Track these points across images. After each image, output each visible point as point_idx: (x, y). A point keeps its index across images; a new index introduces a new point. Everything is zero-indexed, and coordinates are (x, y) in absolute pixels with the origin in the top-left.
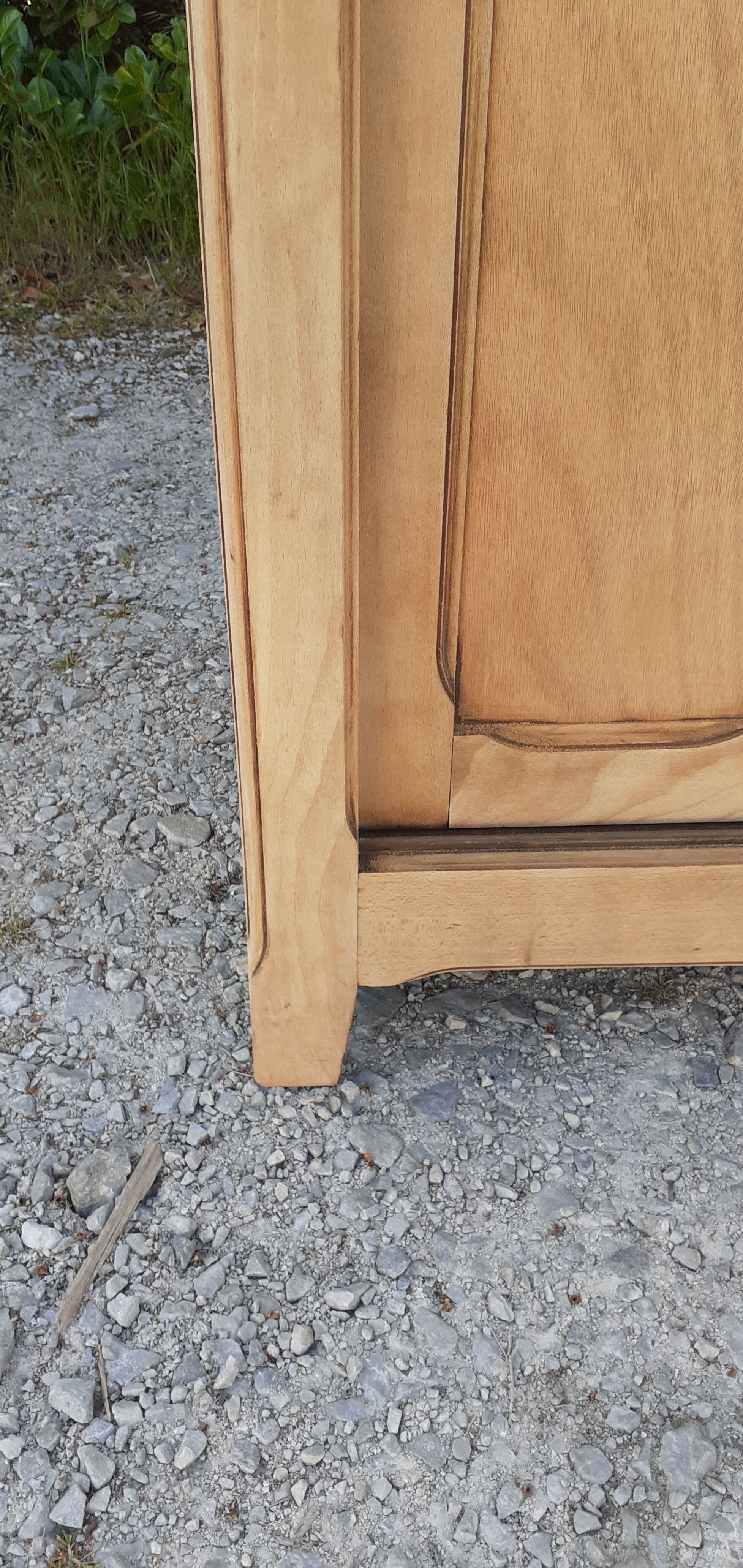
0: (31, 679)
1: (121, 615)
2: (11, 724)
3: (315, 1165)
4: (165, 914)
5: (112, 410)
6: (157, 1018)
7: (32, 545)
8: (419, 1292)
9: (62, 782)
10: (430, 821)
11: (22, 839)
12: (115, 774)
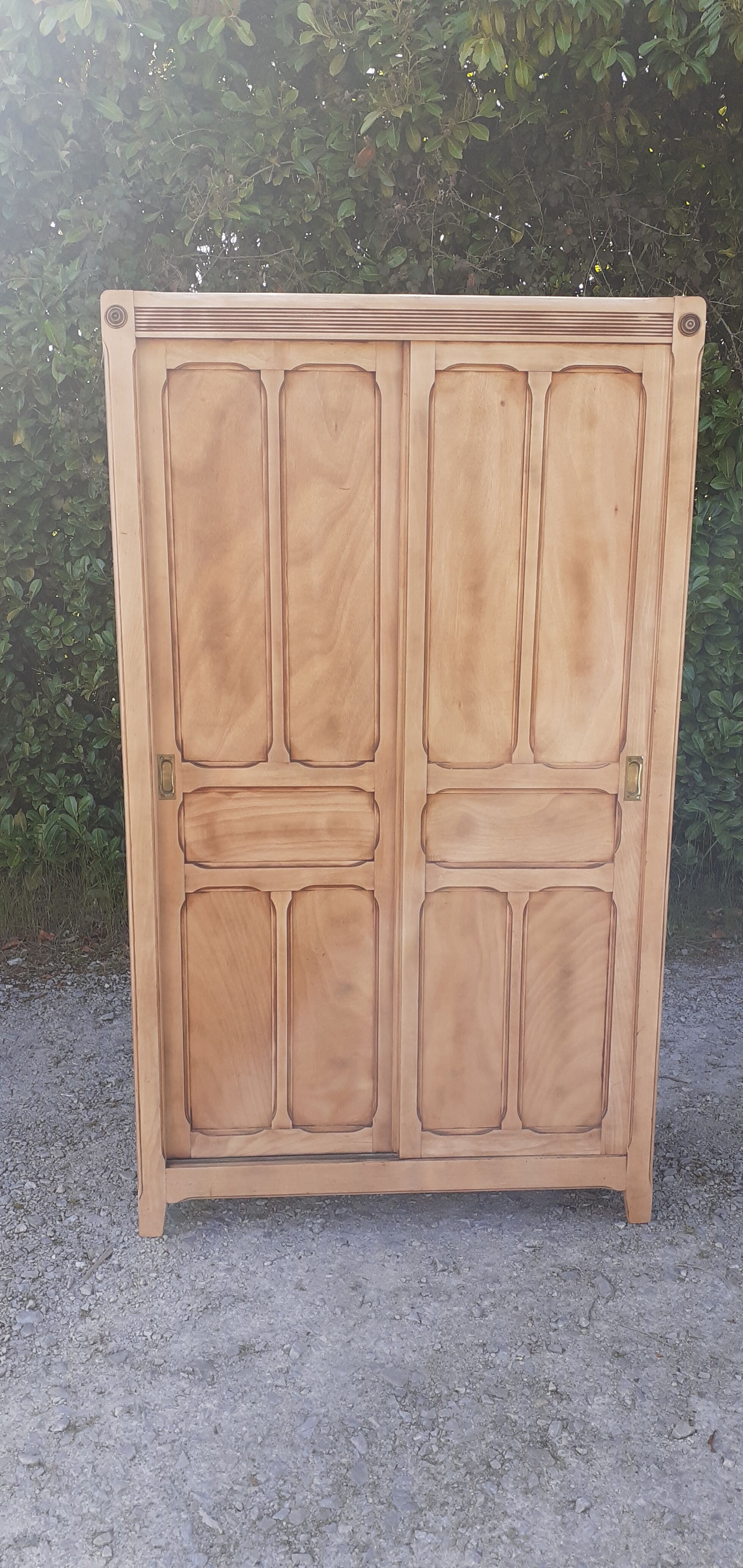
0: (81, 1130)
1: (114, 1106)
2: (73, 1145)
3: (153, 1252)
4: (119, 1198)
5: (120, 1015)
6: (114, 1223)
7: (82, 1079)
8: (174, 1275)
9: (89, 1163)
10: (186, 1156)
11: (77, 1179)
12: (107, 1160)
